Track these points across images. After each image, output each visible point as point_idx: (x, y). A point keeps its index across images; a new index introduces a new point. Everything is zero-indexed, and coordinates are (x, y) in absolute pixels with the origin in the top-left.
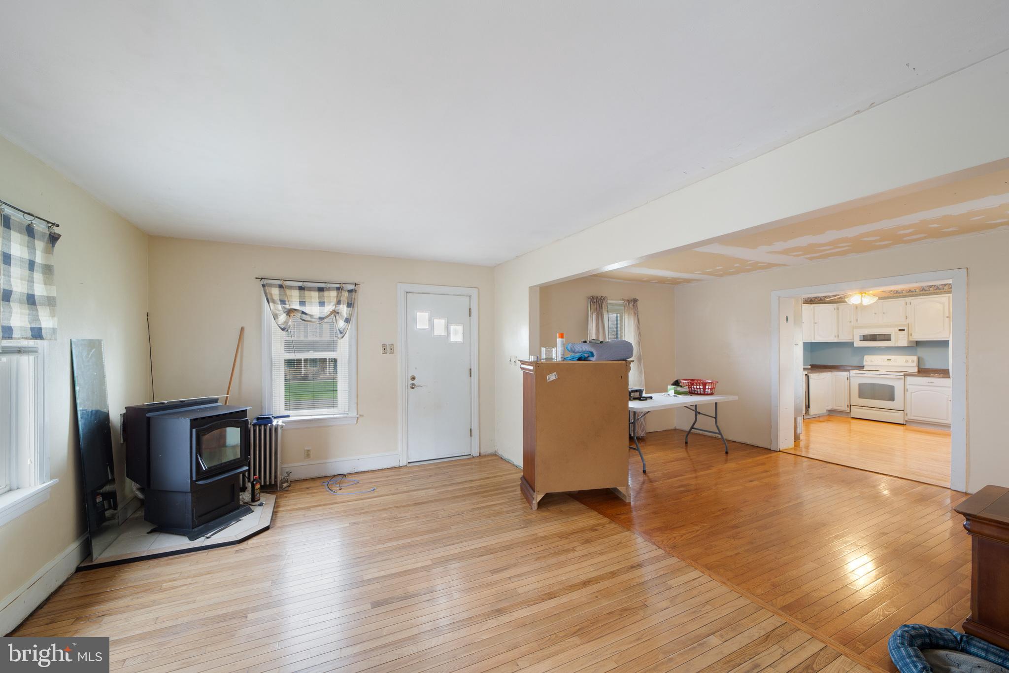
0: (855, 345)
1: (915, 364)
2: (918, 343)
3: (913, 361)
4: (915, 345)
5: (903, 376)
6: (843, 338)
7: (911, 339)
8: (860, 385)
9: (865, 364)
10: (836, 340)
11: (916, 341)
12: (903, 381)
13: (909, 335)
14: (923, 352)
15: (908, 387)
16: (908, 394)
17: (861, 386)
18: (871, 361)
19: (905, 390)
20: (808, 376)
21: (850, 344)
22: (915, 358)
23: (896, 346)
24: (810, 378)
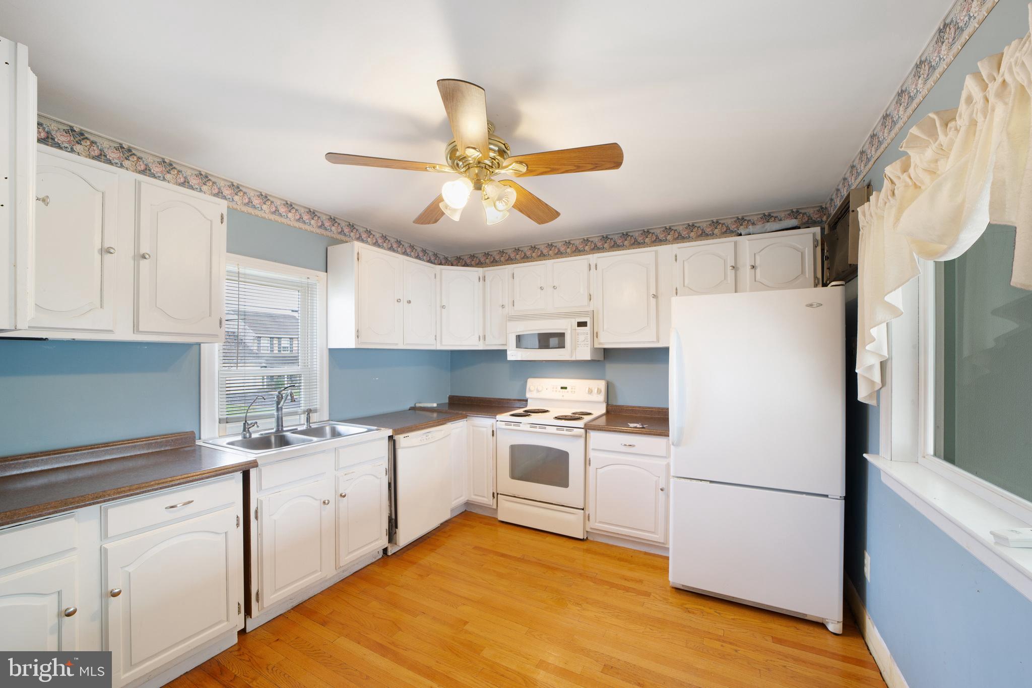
0: (509, 358)
1: (602, 397)
2: (608, 355)
3: (599, 391)
4: (601, 357)
5: (583, 431)
6: (492, 344)
7: (597, 346)
8: (513, 448)
9: (528, 395)
10: (481, 347)
11: (605, 349)
12: (582, 441)
13: (595, 335)
14: (615, 371)
15: (592, 454)
16: (591, 469)
17: (515, 450)
18: (538, 391)
19: (587, 462)
20: (394, 441)
21: (500, 354)
22: (602, 384)
23: (573, 359)
24: (397, 446)
